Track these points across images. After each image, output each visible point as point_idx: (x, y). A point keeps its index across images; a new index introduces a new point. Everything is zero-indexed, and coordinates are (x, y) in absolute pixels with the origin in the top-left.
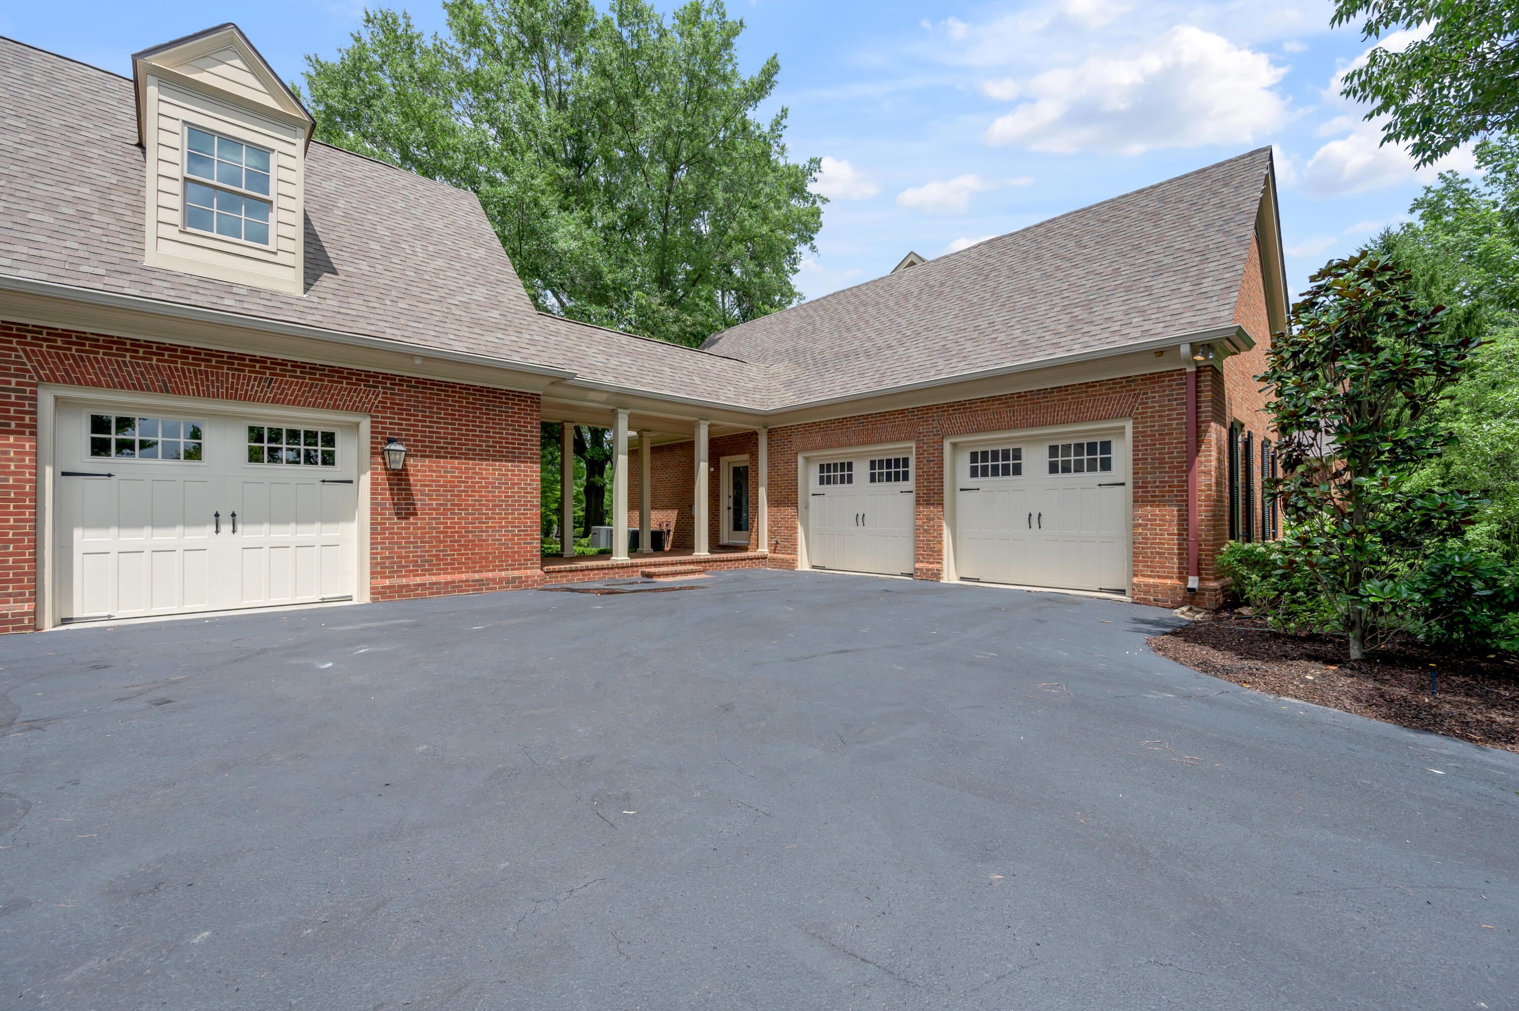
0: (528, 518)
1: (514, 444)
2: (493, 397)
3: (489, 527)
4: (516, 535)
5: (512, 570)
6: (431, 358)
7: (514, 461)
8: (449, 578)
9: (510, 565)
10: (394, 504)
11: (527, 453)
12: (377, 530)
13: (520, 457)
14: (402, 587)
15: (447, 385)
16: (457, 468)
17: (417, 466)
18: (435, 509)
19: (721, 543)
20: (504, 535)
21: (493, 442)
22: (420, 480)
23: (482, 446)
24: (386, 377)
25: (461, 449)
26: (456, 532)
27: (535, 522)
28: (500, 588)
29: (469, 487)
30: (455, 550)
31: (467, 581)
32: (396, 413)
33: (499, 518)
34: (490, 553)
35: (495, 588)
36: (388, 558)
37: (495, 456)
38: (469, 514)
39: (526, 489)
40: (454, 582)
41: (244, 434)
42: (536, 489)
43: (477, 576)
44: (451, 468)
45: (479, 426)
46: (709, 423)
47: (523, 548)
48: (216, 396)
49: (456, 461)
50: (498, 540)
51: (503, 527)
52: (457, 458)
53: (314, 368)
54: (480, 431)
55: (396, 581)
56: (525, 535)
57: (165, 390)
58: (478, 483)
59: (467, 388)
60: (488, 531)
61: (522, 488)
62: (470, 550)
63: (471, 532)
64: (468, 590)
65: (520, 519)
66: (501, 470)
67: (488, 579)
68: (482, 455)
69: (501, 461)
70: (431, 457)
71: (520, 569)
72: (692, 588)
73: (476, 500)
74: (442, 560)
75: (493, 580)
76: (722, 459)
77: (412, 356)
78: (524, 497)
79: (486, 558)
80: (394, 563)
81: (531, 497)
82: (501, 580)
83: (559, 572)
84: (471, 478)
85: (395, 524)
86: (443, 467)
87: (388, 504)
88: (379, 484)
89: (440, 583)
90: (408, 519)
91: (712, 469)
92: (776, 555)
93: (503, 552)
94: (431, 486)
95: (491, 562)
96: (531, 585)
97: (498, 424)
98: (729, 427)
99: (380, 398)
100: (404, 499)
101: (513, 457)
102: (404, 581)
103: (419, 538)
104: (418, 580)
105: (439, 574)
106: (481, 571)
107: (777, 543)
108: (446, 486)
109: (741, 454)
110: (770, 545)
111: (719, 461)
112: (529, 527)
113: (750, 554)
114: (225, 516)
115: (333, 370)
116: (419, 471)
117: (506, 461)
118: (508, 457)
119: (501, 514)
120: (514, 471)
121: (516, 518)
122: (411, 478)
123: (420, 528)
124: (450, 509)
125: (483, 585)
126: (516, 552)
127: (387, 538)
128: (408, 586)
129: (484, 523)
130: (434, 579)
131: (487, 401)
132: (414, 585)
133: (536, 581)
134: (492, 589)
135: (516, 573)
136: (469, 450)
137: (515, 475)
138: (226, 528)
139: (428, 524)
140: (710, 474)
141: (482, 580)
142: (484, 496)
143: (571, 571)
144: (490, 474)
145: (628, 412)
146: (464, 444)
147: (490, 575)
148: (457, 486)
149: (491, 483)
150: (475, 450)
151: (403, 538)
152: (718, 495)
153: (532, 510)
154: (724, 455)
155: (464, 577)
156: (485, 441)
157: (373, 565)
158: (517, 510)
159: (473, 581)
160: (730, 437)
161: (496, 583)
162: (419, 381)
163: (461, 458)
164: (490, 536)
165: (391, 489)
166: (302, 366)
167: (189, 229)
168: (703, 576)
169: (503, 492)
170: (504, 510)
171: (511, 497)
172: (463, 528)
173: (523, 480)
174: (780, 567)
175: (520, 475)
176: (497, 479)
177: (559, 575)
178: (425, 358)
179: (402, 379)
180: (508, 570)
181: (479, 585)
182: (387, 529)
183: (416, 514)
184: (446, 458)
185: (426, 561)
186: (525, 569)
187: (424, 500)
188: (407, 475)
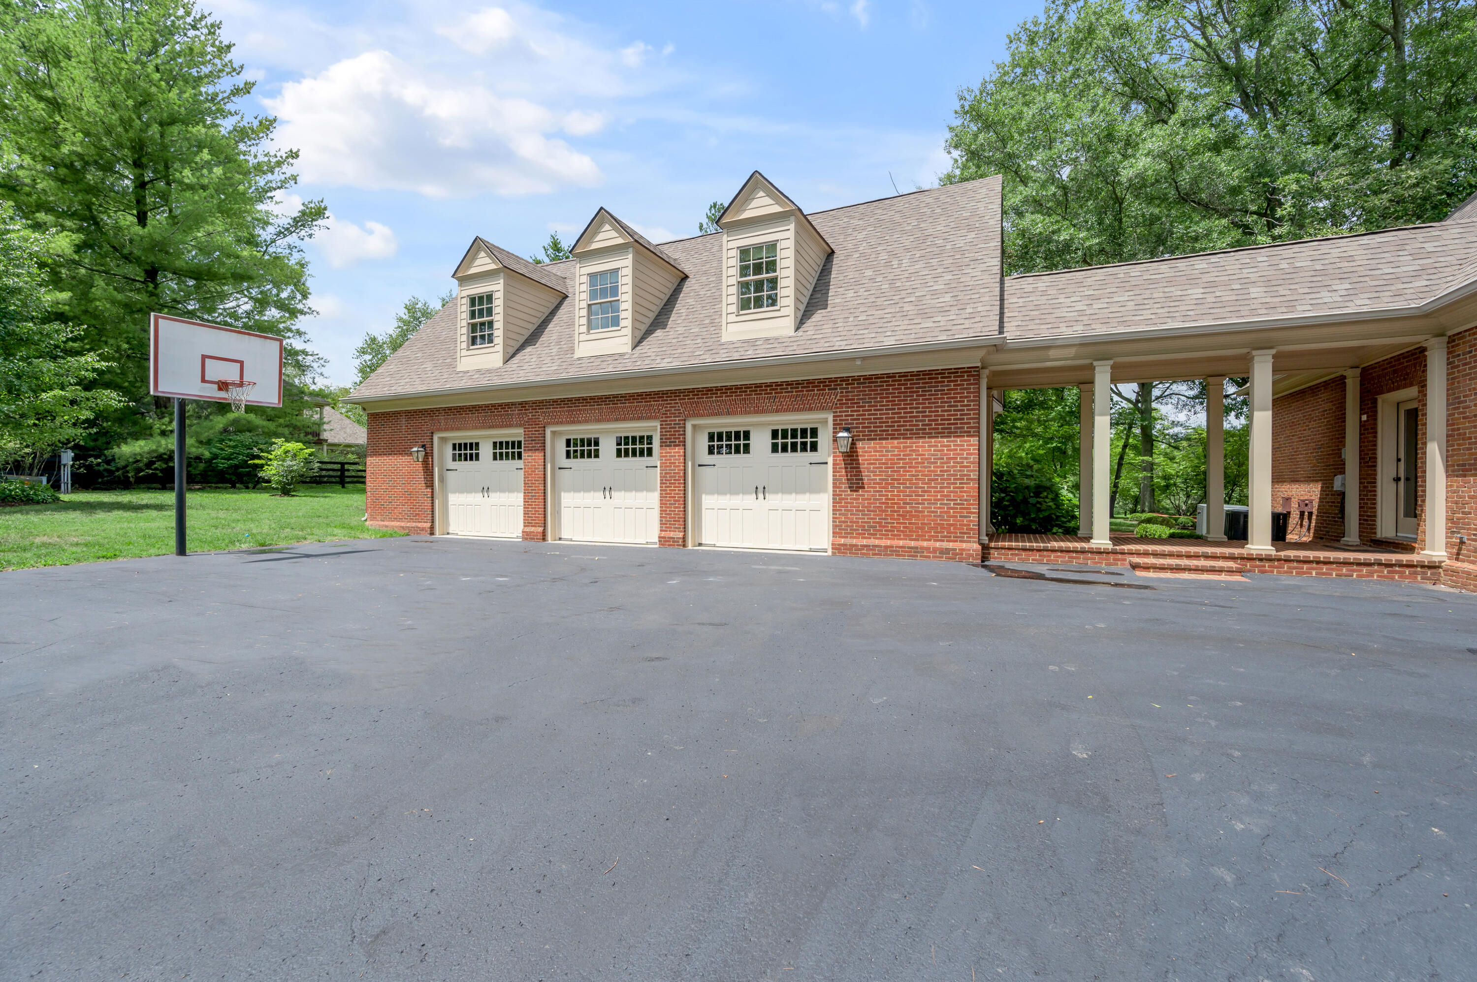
0: (965, 492)
1: (950, 420)
2: (929, 379)
3: (925, 500)
4: (952, 508)
5: (948, 541)
6: (867, 358)
7: (950, 437)
8: (889, 543)
9: (946, 537)
10: (848, 480)
11: (963, 428)
12: (837, 500)
13: (956, 432)
14: (852, 546)
15: (889, 376)
16: (896, 447)
17: (864, 448)
18: (878, 483)
19: (1379, 536)
20: (940, 508)
21: (929, 420)
22: (866, 460)
23: (918, 425)
24: (843, 379)
25: (900, 430)
26: (895, 503)
27: (972, 496)
28: (934, 557)
29: (906, 463)
30: (894, 519)
31: (904, 547)
32: (849, 407)
33: (935, 492)
34: (925, 524)
35: (929, 557)
36: (844, 522)
37: (931, 433)
38: (907, 487)
39: (963, 463)
40: (892, 547)
41: (769, 435)
42: (973, 463)
43: (913, 544)
44: (891, 447)
45: (916, 408)
46: (1274, 351)
47: (959, 521)
48: (749, 413)
49: (896, 441)
50: (933, 512)
51: (939, 500)
52: (896, 438)
53: (798, 383)
54: (917, 412)
55: (849, 541)
56: (961, 508)
57: (728, 414)
58: (915, 459)
59: (904, 375)
60: (924, 504)
61: (958, 463)
62: (907, 519)
63: (908, 504)
64: (904, 556)
65: (957, 492)
66: (937, 446)
67: (922, 548)
68: (918, 434)
69: (937, 437)
70: (875, 439)
71: (956, 541)
72: (1146, 587)
73: (913, 475)
74: (884, 527)
75: (928, 549)
76: (1380, 399)
77: (854, 359)
78: (960, 471)
79: (922, 528)
80: (847, 526)
81: (968, 471)
82: (935, 550)
83: (1010, 549)
84: (908, 455)
85: (849, 495)
86: (884, 447)
87: (844, 479)
88: (838, 464)
89: (881, 546)
90: (857, 491)
91: (1364, 418)
92: (1459, 564)
93: (939, 524)
94: (875, 464)
95: (927, 532)
96: (965, 559)
97: (934, 403)
98: (1384, 346)
99: (838, 398)
100: (855, 476)
101: (948, 433)
102: (854, 541)
103: (866, 507)
104: (865, 542)
105: (882, 539)
106: (918, 540)
107: (1462, 542)
108: (887, 464)
109: (1405, 387)
110: (1449, 545)
111: (1375, 402)
112: (966, 500)
113: (1414, 558)
114: (760, 489)
115: (809, 382)
116: (866, 452)
117: (942, 437)
118: (944, 433)
119: (937, 488)
120: (950, 446)
121: (952, 492)
122: (860, 458)
123: (867, 499)
124: (890, 484)
125: (918, 552)
126: (952, 525)
127: (843, 507)
128: (856, 545)
129: (920, 496)
130: (877, 542)
131: (923, 383)
132: (862, 546)
133: (972, 555)
134: (926, 557)
135: (951, 545)
136: (907, 430)
137: (951, 450)
138: (761, 496)
139: (873, 495)
140: (1362, 425)
141: (917, 548)
142: (920, 471)
143: (1024, 549)
144: (925, 451)
145: (1111, 362)
146: (903, 426)
147: (925, 544)
148: (896, 463)
149: (927, 459)
150: (912, 430)
151: (854, 507)
152: (1374, 459)
153: (969, 483)
154: (1382, 393)
155: (901, 543)
156: (922, 421)
157: (835, 527)
158: (953, 484)
159: (909, 548)
160: (1389, 361)
161: (930, 552)
162: (866, 378)
163: (900, 438)
164: (925, 508)
165: (846, 468)
166: (788, 384)
167: (742, 312)
168: (1237, 578)
169: (938, 467)
170: (939, 484)
171: (946, 471)
172: (902, 500)
173: (958, 454)
174: (1464, 586)
175: (956, 450)
176: (933, 455)
177: (1010, 552)
178: (864, 359)
179: (854, 379)
180: (943, 541)
181: (914, 552)
182: (843, 499)
183: (864, 488)
184: (887, 439)
185: (871, 527)
186: (961, 541)
187: (870, 476)
188: (857, 456)
